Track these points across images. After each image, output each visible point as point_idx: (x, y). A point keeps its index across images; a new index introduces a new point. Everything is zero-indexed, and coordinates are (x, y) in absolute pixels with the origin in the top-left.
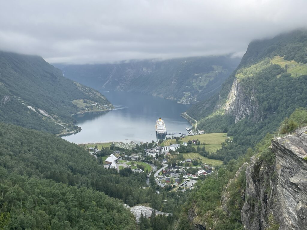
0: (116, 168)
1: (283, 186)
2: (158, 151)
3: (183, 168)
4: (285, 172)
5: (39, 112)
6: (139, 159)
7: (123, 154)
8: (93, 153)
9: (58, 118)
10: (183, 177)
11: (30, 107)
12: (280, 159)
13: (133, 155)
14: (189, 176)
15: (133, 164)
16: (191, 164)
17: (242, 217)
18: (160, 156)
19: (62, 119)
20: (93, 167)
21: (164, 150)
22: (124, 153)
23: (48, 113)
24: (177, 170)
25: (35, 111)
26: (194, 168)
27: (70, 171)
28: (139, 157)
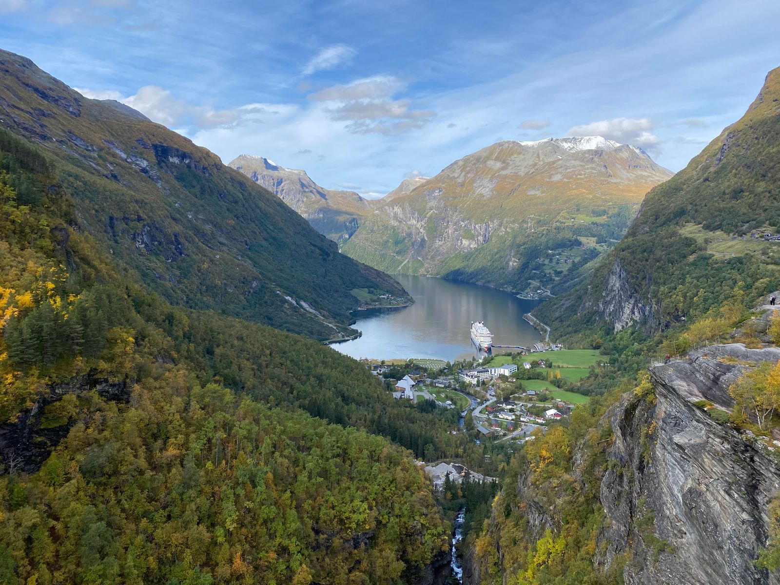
0: (411, 398)
1: (665, 448)
2: (479, 374)
3: (521, 405)
4: (668, 424)
5: (301, 306)
6: (449, 386)
7: (425, 376)
8: (377, 373)
9: (328, 316)
10: (521, 419)
11: (288, 298)
12: (662, 400)
13: (441, 379)
14: (531, 419)
15: (438, 393)
16: (535, 398)
17: (603, 494)
18: (484, 383)
19: (335, 318)
20: (375, 395)
21: (491, 373)
22: (425, 374)
23: (314, 308)
24: (510, 407)
25: (295, 305)
26: (541, 405)
27: (340, 399)
28: (450, 382)
